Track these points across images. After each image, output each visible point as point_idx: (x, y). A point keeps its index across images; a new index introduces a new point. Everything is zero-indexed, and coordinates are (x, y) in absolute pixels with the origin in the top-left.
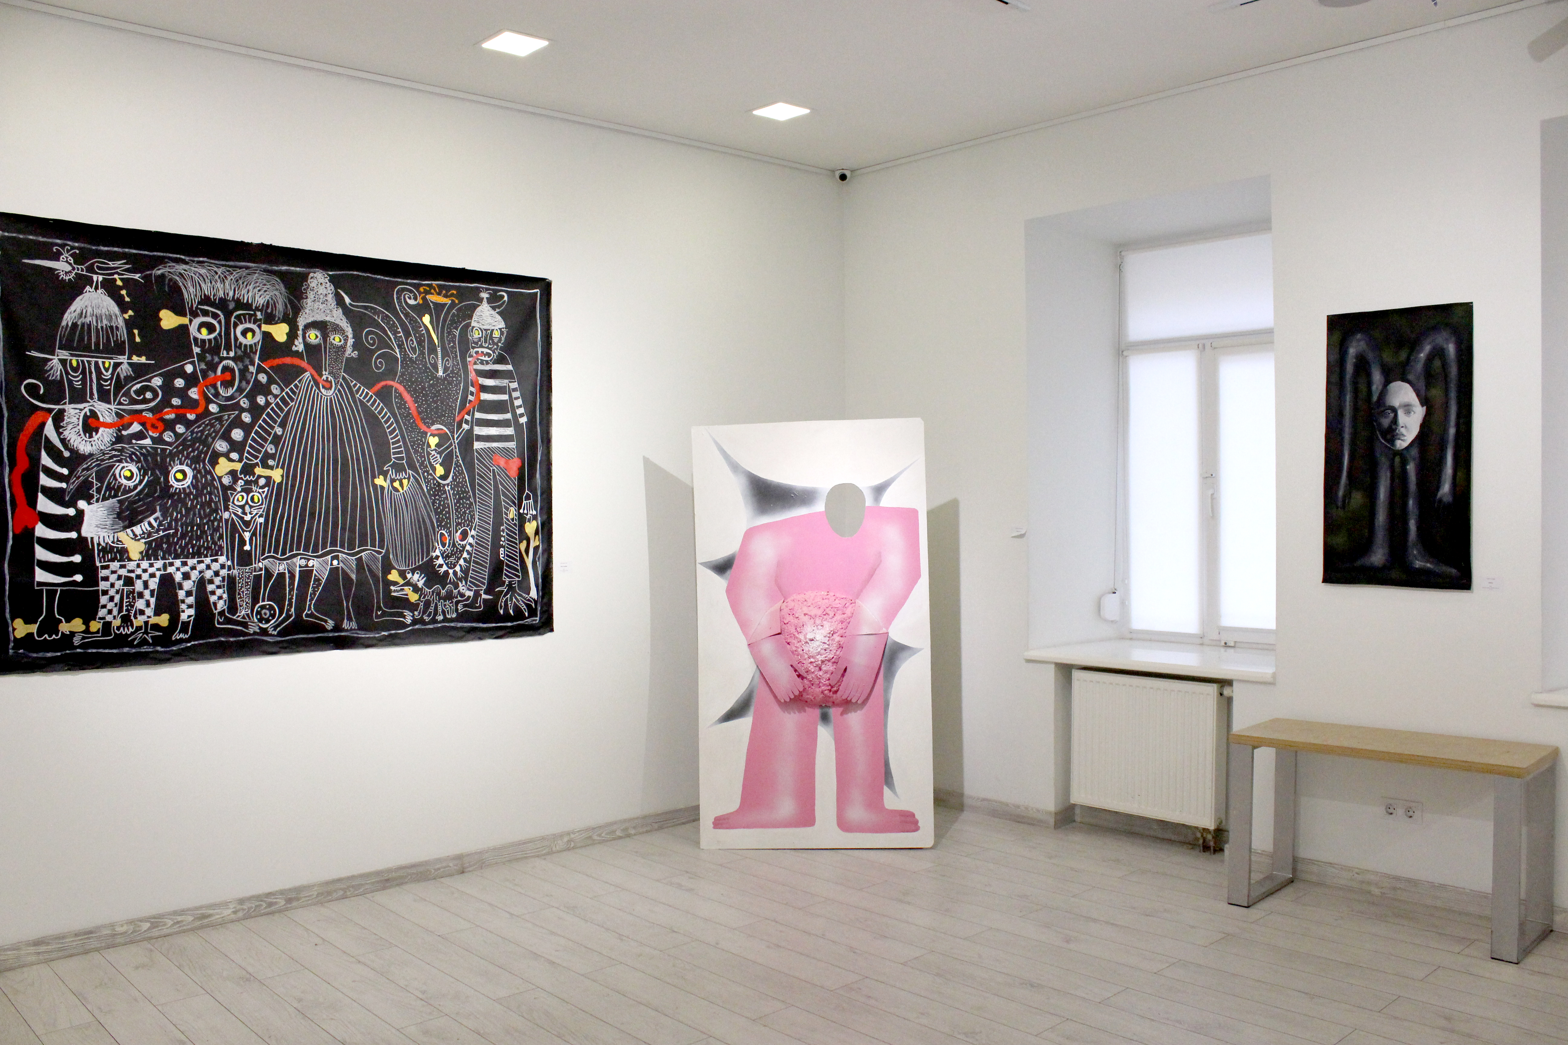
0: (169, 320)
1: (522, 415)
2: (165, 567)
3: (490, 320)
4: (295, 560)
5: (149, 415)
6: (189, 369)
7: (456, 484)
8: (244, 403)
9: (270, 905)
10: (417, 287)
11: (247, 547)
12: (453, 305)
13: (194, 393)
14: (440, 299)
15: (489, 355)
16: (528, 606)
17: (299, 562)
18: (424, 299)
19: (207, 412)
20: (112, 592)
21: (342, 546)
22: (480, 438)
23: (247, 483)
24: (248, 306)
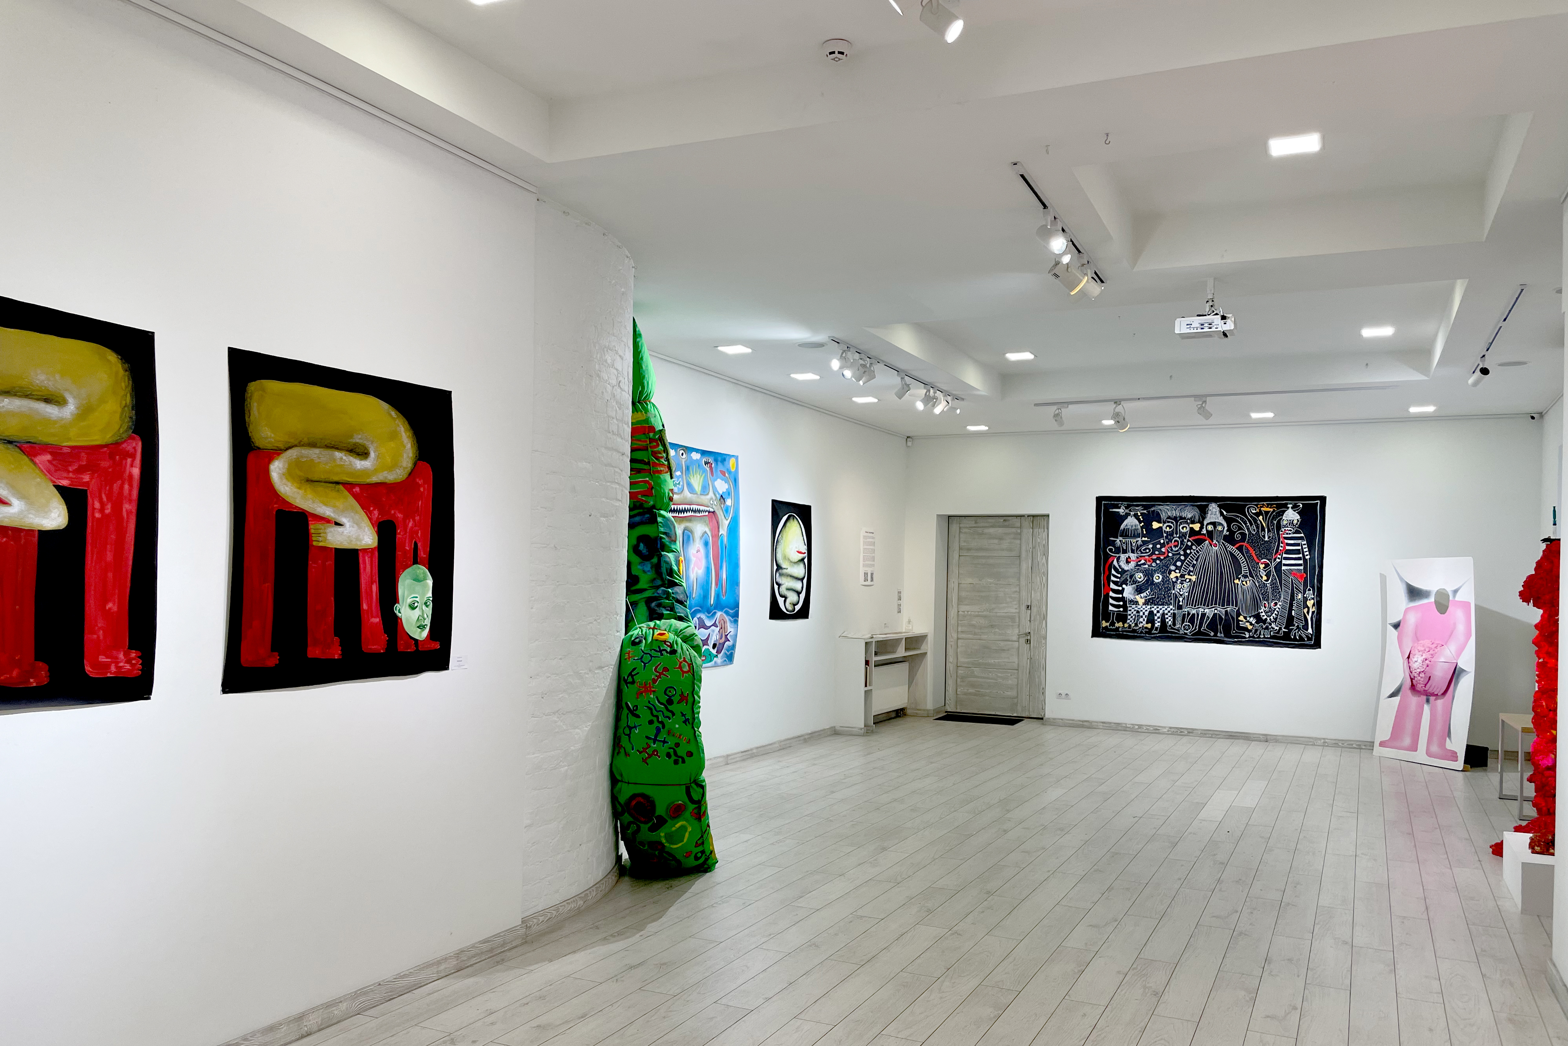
0: (1155, 525)
1: (1307, 555)
2: (1151, 608)
3: (1292, 516)
4: (1199, 609)
5: (1147, 557)
6: (1162, 541)
7: (1272, 584)
8: (1182, 553)
9: (1181, 732)
10: (1257, 505)
11: (1181, 603)
12: (1274, 511)
13: (1163, 550)
14: (1268, 509)
15: (1291, 530)
16: (1307, 637)
17: (1201, 610)
18: (1260, 510)
19: (1168, 556)
20: (1132, 615)
21: (1219, 605)
22: (1285, 565)
23: (1182, 581)
24: (1185, 518)
